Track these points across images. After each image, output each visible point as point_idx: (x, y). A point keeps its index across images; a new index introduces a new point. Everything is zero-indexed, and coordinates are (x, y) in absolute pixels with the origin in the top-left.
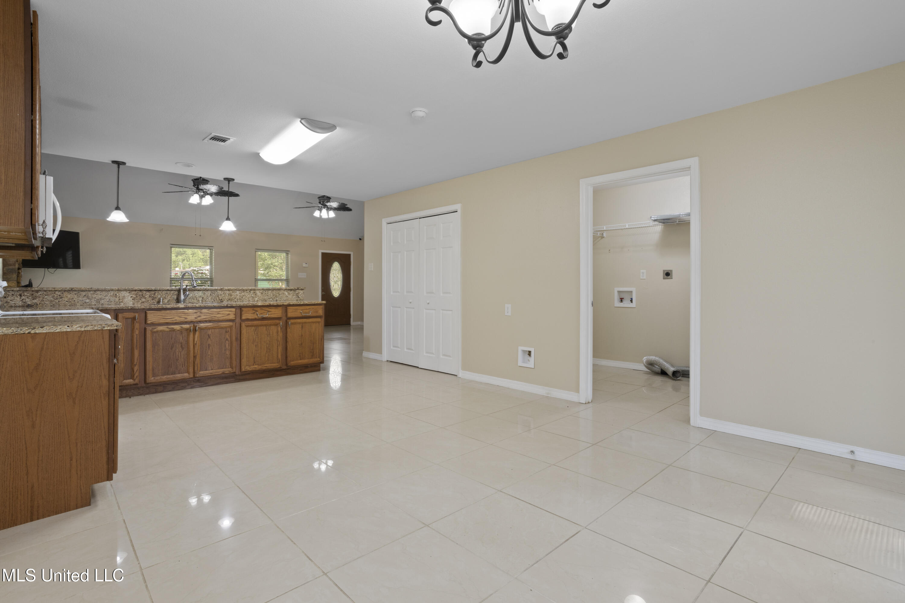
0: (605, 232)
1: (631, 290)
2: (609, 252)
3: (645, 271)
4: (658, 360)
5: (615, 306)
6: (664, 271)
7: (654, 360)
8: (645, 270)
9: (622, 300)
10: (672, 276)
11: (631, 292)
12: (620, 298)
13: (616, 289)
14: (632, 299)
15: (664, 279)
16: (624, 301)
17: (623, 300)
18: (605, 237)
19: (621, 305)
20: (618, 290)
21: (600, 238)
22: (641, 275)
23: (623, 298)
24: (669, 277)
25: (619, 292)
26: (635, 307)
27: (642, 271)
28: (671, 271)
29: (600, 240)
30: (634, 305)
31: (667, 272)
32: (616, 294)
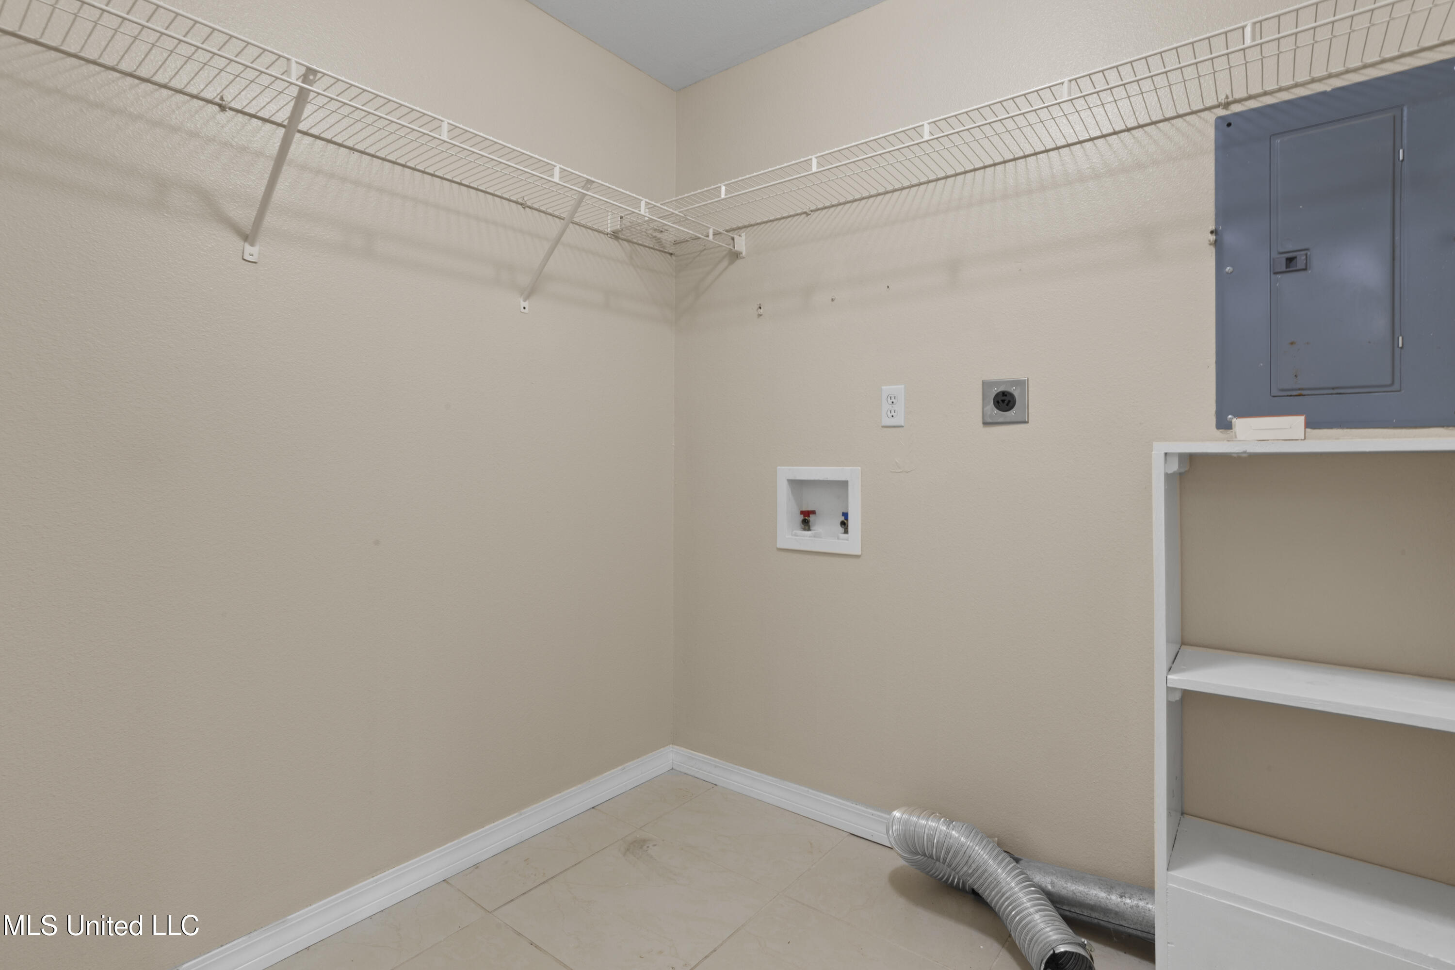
0: (743, 234)
1: (843, 479)
2: (760, 315)
3: (898, 389)
4: (963, 845)
5: (779, 546)
6: (986, 385)
7: (941, 845)
8: (903, 386)
9: (806, 519)
10: (1026, 407)
11: (843, 485)
12: (802, 513)
13: (786, 473)
14: (846, 515)
15: (985, 424)
16: (819, 526)
17: (812, 518)
18: (744, 254)
19: (805, 540)
20: (792, 477)
21: (725, 263)
22: (886, 406)
23: (813, 512)
24: (1011, 414)
25: (798, 485)
26: (859, 553)
27: (887, 389)
28: (1022, 384)
29: (726, 269)
30: (852, 543)
31: (1002, 388)
32: (783, 493)
